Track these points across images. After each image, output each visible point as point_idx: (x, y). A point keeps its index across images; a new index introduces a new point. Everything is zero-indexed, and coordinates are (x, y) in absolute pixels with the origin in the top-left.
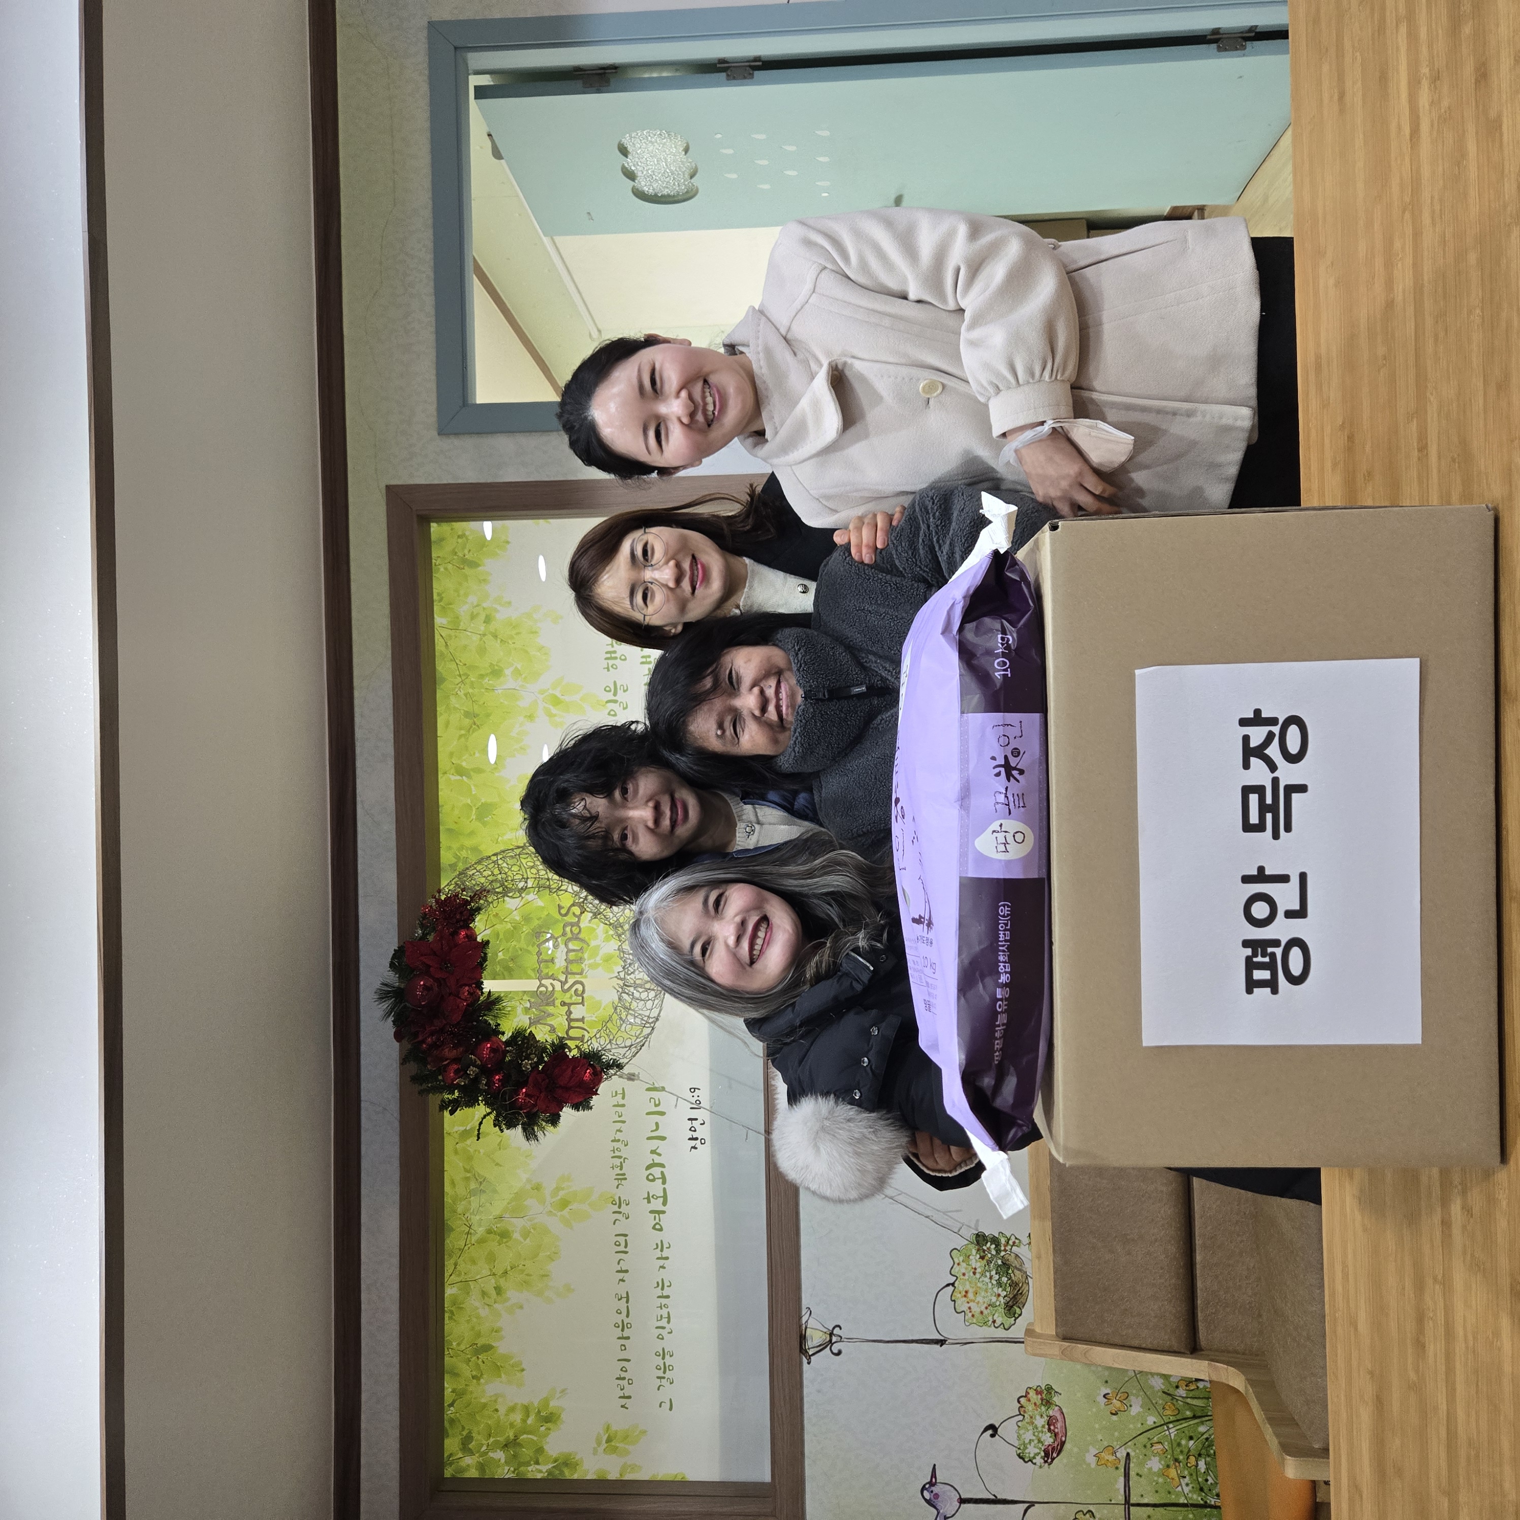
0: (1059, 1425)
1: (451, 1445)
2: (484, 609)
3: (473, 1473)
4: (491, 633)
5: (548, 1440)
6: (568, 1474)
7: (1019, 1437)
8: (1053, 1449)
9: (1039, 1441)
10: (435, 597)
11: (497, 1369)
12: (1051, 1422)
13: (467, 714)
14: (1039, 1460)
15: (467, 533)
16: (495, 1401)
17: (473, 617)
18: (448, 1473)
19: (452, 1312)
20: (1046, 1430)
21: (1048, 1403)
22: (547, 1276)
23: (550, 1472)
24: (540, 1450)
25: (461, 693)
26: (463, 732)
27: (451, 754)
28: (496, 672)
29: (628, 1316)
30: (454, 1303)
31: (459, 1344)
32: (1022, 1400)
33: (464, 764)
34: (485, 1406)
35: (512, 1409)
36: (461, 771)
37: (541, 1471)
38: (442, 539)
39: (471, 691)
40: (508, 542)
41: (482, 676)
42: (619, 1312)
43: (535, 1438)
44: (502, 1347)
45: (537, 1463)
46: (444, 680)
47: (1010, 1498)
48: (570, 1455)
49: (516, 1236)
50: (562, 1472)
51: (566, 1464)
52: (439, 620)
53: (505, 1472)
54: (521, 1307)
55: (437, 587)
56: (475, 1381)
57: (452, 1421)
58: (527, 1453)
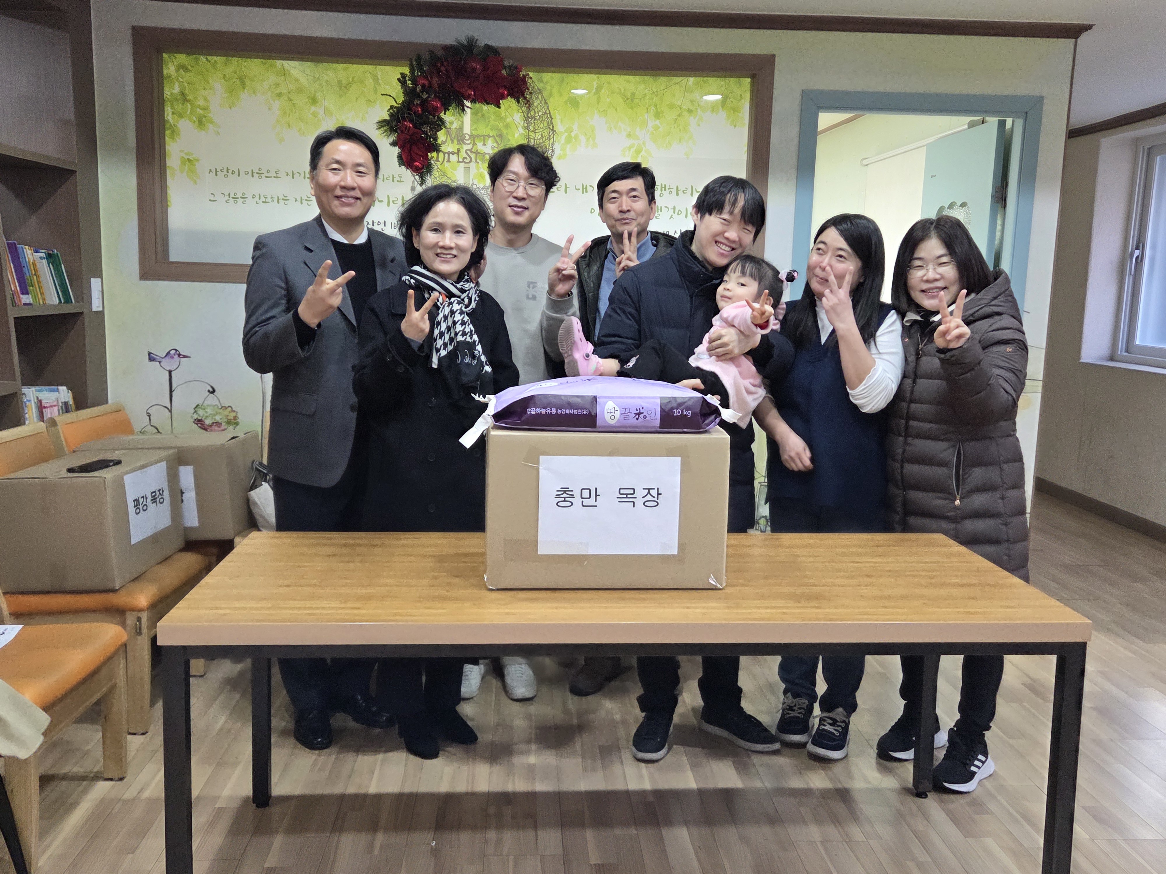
0: (216, 428)
1: (182, 58)
2: (697, 109)
3: (165, 72)
4: (682, 112)
5: (187, 121)
6: (167, 133)
7: (208, 406)
8: (202, 424)
9: (207, 417)
10: (705, 78)
11: (231, 91)
12: (218, 424)
13: (633, 94)
14: (196, 416)
15: (743, 100)
16: (211, 89)
17: (692, 102)
18: (165, 56)
19: (265, 64)
20: (213, 421)
21: (229, 423)
22: (289, 126)
23: (168, 121)
24: (181, 116)
25: (646, 91)
26: (622, 91)
27: (609, 83)
28: (658, 115)
29: (266, 177)
30: (271, 66)
31: (245, 67)
32: (230, 409)
33: (603, 91)
34: (208, 82)
35: (206, 99)
36: (599, 89)
37: (168, 115)
38: (740, 85)
39: (647, 97)
40: (735, 126)
41: (656, 106)
42: (268, 171)
43: (188, 113)
44: (244, 95)
45: (173, 113)
46: (655, 81)
47: (173, 398)
48: (179, 135)
49: (313, 108)
50: (168, 130)
51: (173, 132)
52: (691, 80)
53: (167, 92)
54: (270, 109)
55: (711, 80)
56: (222, 76)
57: (197, 59)
58: (179, 107)
